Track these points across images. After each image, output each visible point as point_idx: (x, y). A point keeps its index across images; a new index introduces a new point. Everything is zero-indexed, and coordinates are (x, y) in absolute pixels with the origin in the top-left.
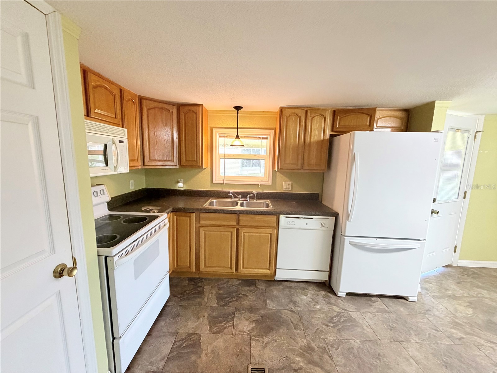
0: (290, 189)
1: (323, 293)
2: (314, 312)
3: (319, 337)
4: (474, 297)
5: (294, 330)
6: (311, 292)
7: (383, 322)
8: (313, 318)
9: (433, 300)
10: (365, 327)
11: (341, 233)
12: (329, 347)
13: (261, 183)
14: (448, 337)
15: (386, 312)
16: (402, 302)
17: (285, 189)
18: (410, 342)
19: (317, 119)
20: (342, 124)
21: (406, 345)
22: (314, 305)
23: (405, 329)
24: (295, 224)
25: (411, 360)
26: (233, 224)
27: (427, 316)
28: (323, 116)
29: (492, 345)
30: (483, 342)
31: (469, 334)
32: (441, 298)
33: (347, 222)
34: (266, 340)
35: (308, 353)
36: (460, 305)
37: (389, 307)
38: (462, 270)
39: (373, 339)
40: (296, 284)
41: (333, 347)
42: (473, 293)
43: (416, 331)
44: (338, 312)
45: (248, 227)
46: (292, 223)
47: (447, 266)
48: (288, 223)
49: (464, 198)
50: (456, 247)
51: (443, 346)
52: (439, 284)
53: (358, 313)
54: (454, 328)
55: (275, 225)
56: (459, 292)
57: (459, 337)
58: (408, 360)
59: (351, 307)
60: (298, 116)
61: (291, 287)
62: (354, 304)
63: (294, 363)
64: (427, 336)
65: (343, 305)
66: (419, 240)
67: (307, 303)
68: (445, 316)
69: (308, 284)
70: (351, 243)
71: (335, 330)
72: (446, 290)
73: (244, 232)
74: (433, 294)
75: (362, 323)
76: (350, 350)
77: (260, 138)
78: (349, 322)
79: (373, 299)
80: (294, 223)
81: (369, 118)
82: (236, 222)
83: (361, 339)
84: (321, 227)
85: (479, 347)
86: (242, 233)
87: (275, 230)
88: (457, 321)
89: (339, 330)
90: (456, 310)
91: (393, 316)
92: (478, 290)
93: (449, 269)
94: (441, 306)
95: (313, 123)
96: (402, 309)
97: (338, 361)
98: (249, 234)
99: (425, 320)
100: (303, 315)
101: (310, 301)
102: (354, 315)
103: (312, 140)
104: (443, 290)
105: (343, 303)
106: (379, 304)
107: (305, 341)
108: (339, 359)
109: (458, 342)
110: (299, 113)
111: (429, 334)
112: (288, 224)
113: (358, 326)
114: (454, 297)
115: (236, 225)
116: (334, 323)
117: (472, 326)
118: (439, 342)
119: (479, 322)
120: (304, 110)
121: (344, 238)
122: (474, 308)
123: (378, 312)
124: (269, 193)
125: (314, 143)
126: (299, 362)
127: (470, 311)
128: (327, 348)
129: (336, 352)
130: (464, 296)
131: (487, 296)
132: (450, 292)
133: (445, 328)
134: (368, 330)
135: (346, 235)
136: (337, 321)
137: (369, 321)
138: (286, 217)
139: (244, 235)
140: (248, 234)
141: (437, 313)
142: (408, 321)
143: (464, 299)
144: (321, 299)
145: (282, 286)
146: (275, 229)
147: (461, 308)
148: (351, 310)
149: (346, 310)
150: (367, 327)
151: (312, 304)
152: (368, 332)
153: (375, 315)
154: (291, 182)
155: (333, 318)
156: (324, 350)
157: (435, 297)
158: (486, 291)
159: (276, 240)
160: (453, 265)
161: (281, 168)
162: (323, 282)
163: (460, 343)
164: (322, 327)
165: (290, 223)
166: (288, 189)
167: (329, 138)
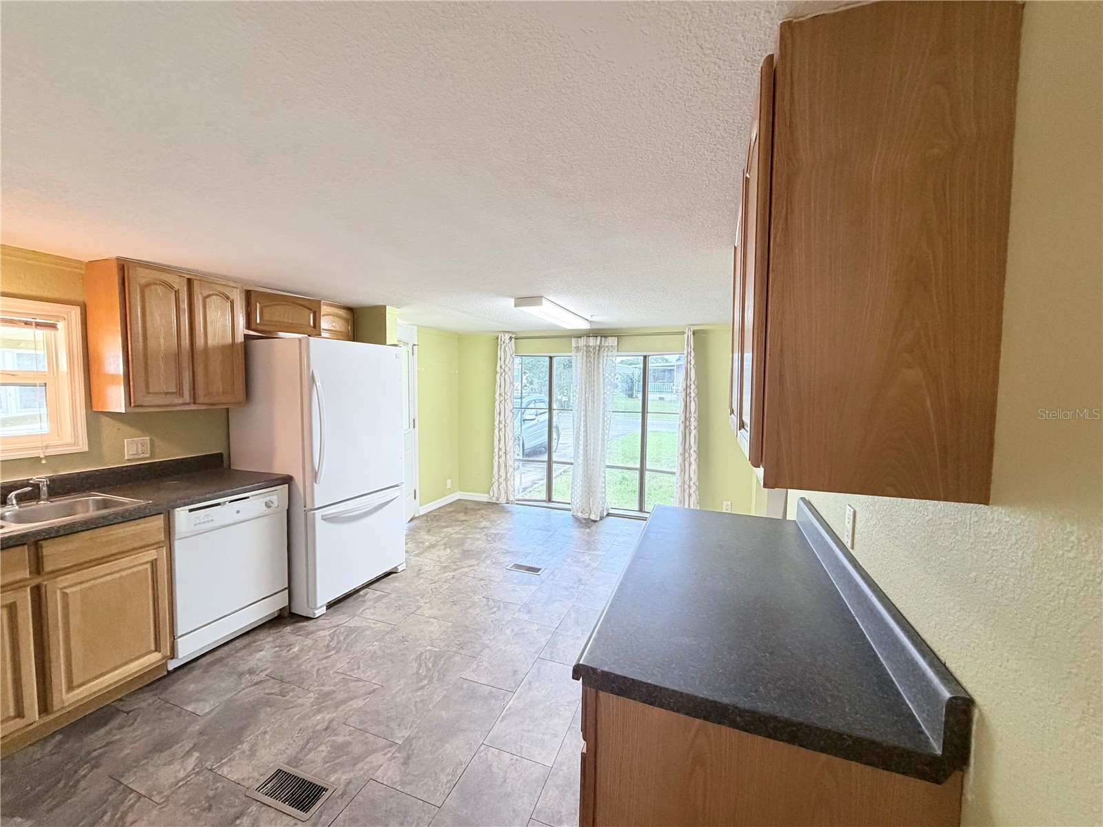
0: (148, 455)
1: (288, 629)
2: (296, 657)
3: (329, 675)
4: (445, 538)
5: (284, 698)
6: (268, 640)
7: (387, 608)
8: (299, 666)
9: (418, 559)
10: (373, 626)
11: (305, 507)
12: (348, 673)
13: (47, 451)
14: (445, 582)
15: (385, 596)
16: (393, 577)
17: (132, 457)
18: (421, 606)
19: (214, 301)
20: (266, 317)
21: (419, 612)
22: (288, 651)
23: (411, 599)
24: (212, 520)
25: (431, 620)
26: (18, 576)
27: (421, 576)
28: (228, 298)
29: (472, 568)
30: (466, 569)
31: (456, 570)
32: (422, 553)
33: (315, 485)
34: (246, 746)
35: (328, 701)
36: (439, 550)
37: (384, 590)
38: (425, 518)
39: (388, 630)
40: (226, 648)
41: (353, 670)
42: (442, 535)
43: (420, 595)
44: (330, 635)
45: (75, 568)
46: (206, 519)
47: (411, 520)
48: (198, 521)
49: (414, 427)
50: (415, 491)
51: (445, 591)
52: (415, 541)
53: (356, 618)
54: (445, 572)
55: (162, 537)
56: (433, 539)
57: (451, 577)
58: (428, 622)
59: (342, 618)
60: (172, 287)
61: (221, 660)
62: (344, 614)
63: (318, 724)
64: (431, 592)
65: (330, 623)
66: (397, 486)
67: (274, 657)
68: (434, 566)
69: (251, 634)
70: (325, 519)
71: (342, 653)
72: (423, 543)
73: (61, 589)
74: (414, 553)
75: (366, 624)
76: (374, 656)
77: (26, 323)
78: (352, 634)
79: (361, 593)
80: (210, 518)
81: (312, 315)
82: (28, 570)
83: (377, 638)
84: (266, 509)
85: (466, 574)
86: (58, 591)
87: (165, 548)
88: (444, 565)
89: (346, 650)
90: (438, 556)
91: (393, 595)
92: (445, 530)
93: (415, 522)
94: (427, 560)
95: (207, 310)
96: (397, 584)
97: (368, 677)
98: (83, 586)
99: (422, 580)
100: (281, 674)
101: (276, 652)
102: (352, 624)
103: (210, 343)
104: (421, 545)
105: (328, 621)
106: (370, 594)
107: (312, 695)
108: (368, 674)
109: (453, 581)
110: (173, 282)
111: (431, 589)
112: (196, 525)
113: (366, 630)
114: (432, 546)
115: (28, 576)
116: (334, 648)
117: (455, 562)
118: (441, 591)
119: (458, 556)
120: (185, 279)
121: (314, 513)
122: (450, 547)
123: (375, 603)
124: (82, 476)
125: (214, 348)
126: (323, 718)
127: (448, 551)
128: (346, 677)
129: (360, 671)
130: (438, 541)
131: (453, 532)
132: (427, 544)
133: (440, 577)
134: (378, 625)
135: (316, 507)
136: (338, 643)
137: (371, 617)
138: (191, 510)
139: (65, 595)
140: (78, 588)
141: (427, 568)
142: (409, 591)
143: (439, 543)
144: (292, 638)
145: (200, 668)
146: (163, 547)
147: (441, 553)
148: (344, 622)
149: (338, 626)
150: (374, 624)
151: (283, 653)
152: (379, 627)
153: (375, 607)
154: (148, 438)
155: (328, 645)
156: (345, 681)
157: (417, 555)
158: (450, 528)
159: (168, 570)
160: (416, 516)
161: (137, 404)
162: (276, 615)
163: (454, 580)
164: (323, 664)
165: (200, 522)
166: (142, 456)
167: (243, 340)
